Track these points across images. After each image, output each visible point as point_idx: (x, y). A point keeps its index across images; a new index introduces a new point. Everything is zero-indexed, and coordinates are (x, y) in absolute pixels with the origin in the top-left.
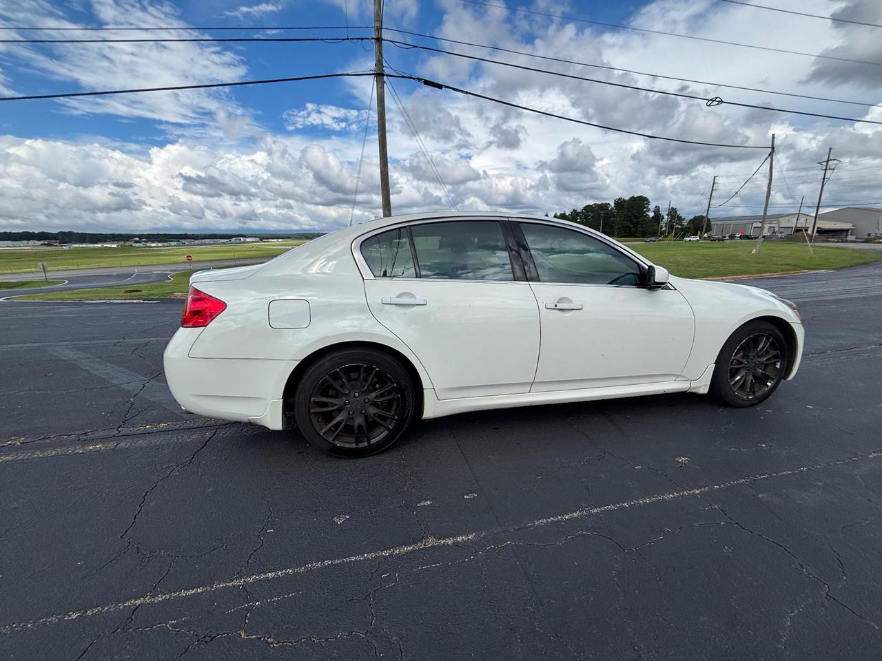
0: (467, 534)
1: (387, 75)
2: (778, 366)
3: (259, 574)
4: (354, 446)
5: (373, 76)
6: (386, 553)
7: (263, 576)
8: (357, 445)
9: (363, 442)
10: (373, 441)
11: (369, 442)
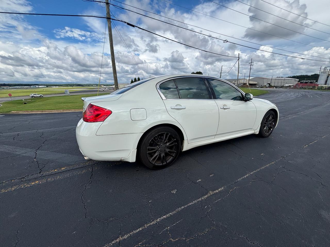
0: (221, 188)
1: (112, 19)
2: (273, 124)
3: (160, 217)
4: (161, 164)
5: (106, 19)
6: (200, 199)
7: (162, 218)
8: (162, 164)
9: (164, 162)
10: (168, 162)
11: (166, 162)
